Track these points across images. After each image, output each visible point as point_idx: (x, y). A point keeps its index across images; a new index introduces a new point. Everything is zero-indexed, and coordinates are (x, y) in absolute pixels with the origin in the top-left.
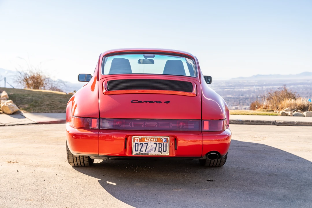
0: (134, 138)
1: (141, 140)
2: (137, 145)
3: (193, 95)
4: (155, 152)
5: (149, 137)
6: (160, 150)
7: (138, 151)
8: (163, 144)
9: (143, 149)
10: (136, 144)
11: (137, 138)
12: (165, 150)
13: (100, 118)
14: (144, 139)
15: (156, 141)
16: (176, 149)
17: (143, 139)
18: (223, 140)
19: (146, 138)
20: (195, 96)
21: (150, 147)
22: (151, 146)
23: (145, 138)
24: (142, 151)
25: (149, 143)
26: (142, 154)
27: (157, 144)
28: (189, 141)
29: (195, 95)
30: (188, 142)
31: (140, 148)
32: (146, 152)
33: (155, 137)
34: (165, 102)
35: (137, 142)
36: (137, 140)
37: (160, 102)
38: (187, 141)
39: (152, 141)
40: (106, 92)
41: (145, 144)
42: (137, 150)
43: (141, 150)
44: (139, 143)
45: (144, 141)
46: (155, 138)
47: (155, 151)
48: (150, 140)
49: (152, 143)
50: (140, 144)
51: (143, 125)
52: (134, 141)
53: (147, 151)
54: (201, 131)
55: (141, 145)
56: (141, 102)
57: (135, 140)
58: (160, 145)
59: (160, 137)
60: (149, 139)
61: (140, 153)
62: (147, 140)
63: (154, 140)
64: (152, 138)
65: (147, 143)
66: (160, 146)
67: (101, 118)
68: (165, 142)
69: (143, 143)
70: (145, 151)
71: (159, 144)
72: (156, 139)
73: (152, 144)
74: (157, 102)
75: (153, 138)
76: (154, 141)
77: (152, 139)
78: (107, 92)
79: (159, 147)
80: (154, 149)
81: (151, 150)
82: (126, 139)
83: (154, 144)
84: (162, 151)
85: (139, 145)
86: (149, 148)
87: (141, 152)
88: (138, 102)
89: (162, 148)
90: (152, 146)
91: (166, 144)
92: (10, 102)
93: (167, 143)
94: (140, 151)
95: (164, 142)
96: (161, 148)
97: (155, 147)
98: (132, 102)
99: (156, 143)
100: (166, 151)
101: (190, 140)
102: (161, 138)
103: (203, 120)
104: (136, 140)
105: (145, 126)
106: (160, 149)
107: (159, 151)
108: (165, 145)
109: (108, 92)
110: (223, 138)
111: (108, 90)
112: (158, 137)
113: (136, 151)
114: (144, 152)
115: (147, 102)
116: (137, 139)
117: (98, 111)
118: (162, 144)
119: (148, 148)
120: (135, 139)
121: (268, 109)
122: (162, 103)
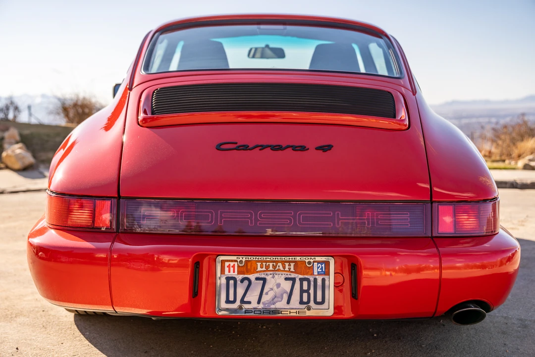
0: (223, 262)
1: (245, 269)
2: (232, 282)
3: (397, 127)
4: (288, 306)
5: (268, 258)
6: (305, 299)
7: (234, 302)
8: (315, 280)
9: (252, 296)
10: (228, 279)
11: (232, 261)
12: (319, 299)
13: (119, 197)
14: (254, 265)
15: (292, 269)
16: (354, 296)
17: (251, 266)
18: (499, 263)
19: (262, 262)
20: (404, 128)
21: (272, 289)
22: (275, 288)
23: (259, 261)
24: (249, 303)
25: (269, 278)
26: (247, 311)
27: (294, 280)
28: (395, 271)
29: (406, 125)
30: (393, 274)
31: (240, 292)
32: (261, 306)
33: (287, 258)
34: (316, 149)
35: (232, 274)
36: (232, 269)
37: (303, 149)
38: (388, 270)
39: (279, 270)
40: (144, 119)
41: (257, 279)
42: (231, 298)
43: (246, 300)
44: (240, 277)
45: (255, 271)
46: (289, 262)
47: (288, 302)
48: (274, 267)
49: (280, 278)
50: (242, 281)
51: (251, 221)
52: (223, 272)
53: (263, 303)
54: (432, 237)
55: (246, 283)
56: (245, 148)
57: (227, 269)
58: (305, 284)
59: (303, 258)
60: (271, 264)
61: (240, 308)
62: (264, 269)
63: (284, 267)
64: (278, 262)
65: (263, 276)
66: (305, 287)
67: (124, 198)
68: (319, 274)
69: (252, 277)
70: (259, 302)
71: (302, 280)
72: (292, 265)
73: (278, 281)
74: (295, 148)
75: (283, 263)
76: (284, 271)
77: (280, 264)
78: (150, 118)
79: (302, 291)
80: (285, 297)
81: (276, 299)
82: (197, 266)
83: (286, 279)
84: (312, 304)
85: (239, 282)
86: (271, 294)
87: (246, 306)
88: (238, 149)
89: (312, 291)
90: (278, 285)
91: (323, 280)
92: (20, 148)
93: (326, 277)
94: (242, 301)
95: (316, 273)
96: (308, 291)
97: (289, 291)
98: (219, 148)
99: (293, 276)
100: (323, 302)
101: (397, 268)
102: (307, 261)
103: (435, 202)
104: (229, 266)
105: (256, 223)
106: (305, 295)
107: (301, 302)
108: (319, 282)
109: (153, 119)
110: (499, 259)
111: (153, 113)
112: (298, 258)
113: (228, 301)
114: (254, 305)
115: (262, 147)
116: (232, 264)
117: (116, 176)
118: (312, 279)
119: (267, 294)
120: (227, 264)
121: (493, 158)
122: (308, 149)
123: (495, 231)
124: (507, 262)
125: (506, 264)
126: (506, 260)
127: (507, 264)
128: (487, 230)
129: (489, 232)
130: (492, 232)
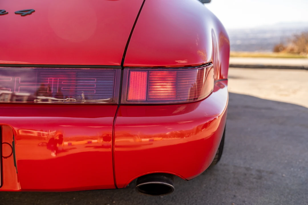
18: (195, 131)
37: (2, 13)
54: (120, 105)
122: (8, 13)
123: (197, 99)
124: (203, 128)
125: (201, 131)
126: (202, 127)
127: (203, 130)
128: (190, 97)
129: (192, 99)
130: (194, 99)
